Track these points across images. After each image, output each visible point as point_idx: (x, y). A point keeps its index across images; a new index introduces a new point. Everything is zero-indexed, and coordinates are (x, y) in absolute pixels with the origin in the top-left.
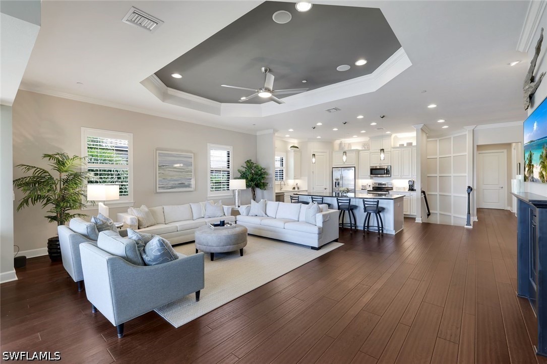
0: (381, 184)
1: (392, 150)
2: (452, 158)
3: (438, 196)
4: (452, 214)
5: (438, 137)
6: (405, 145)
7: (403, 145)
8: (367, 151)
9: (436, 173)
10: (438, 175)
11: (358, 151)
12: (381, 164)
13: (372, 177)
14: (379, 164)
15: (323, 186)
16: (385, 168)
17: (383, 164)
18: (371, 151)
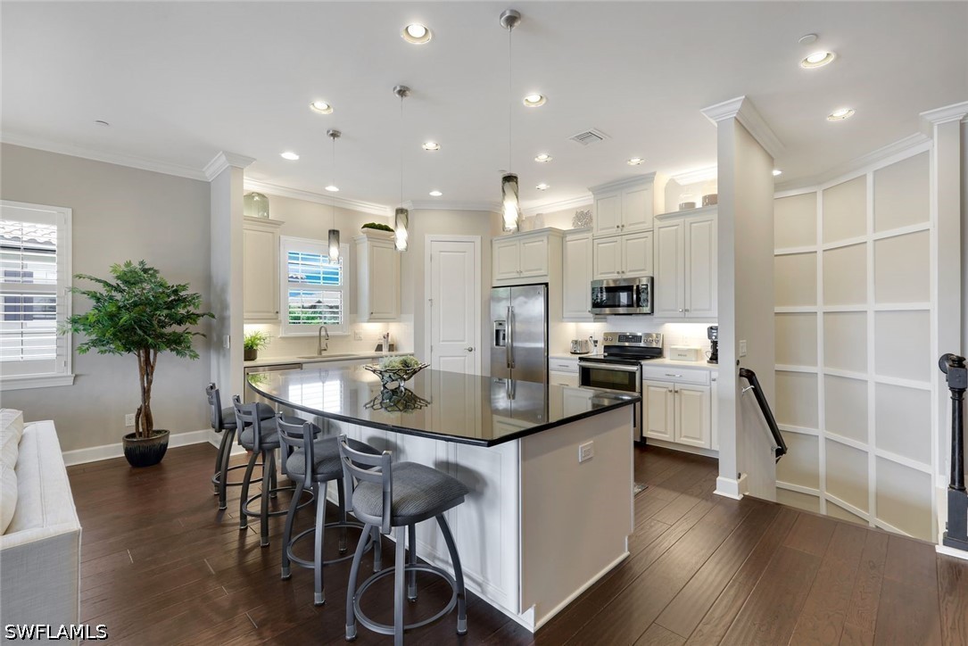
0: (623, 337)
1: (658, 223)
2: (870, 246)
3: (820, 379)
4: (872, 449)
5: (820, 183)
6: (699, 205)
7: (692, 205)
8: (585, 235)
9: (815, 303)
10: (820, 308)
11: (563, 235)
12: (623, 272)
13: (597, 316)
14: (618, 273)
15: (463, 341)
16: (633, 286)
17: (630, 271)
18: (597, 233)
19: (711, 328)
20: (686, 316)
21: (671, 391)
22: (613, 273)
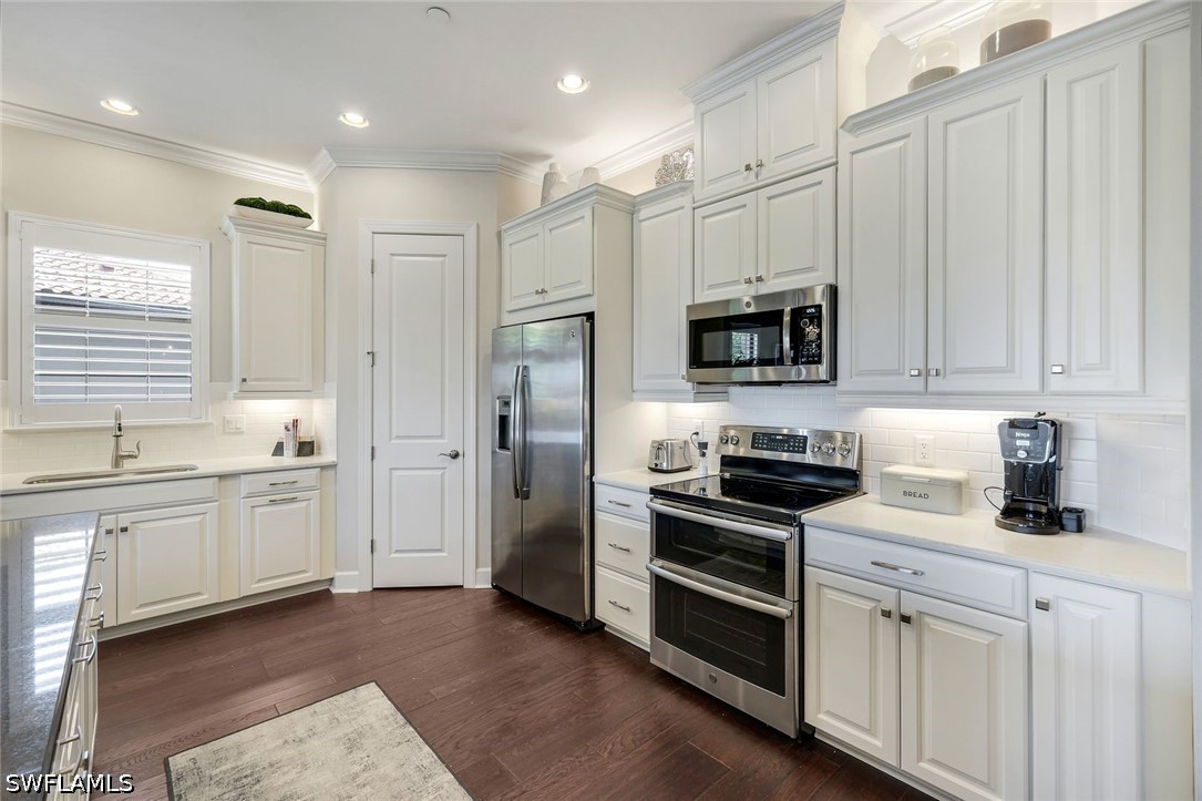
0: (764, 438)
1: (849, 142)
6: (970, 65)
8: (675, 202)
11: (631, 207)
12: (759, 279)
13: (704, 388)
14: (749, 281)
15: (441, 437)
16: (781, 312)
17: (777, 275)
18: (701, 192)
19: (1013, 424)
20: (928, 388)
21: (887, 614)
22: (736, 282)
